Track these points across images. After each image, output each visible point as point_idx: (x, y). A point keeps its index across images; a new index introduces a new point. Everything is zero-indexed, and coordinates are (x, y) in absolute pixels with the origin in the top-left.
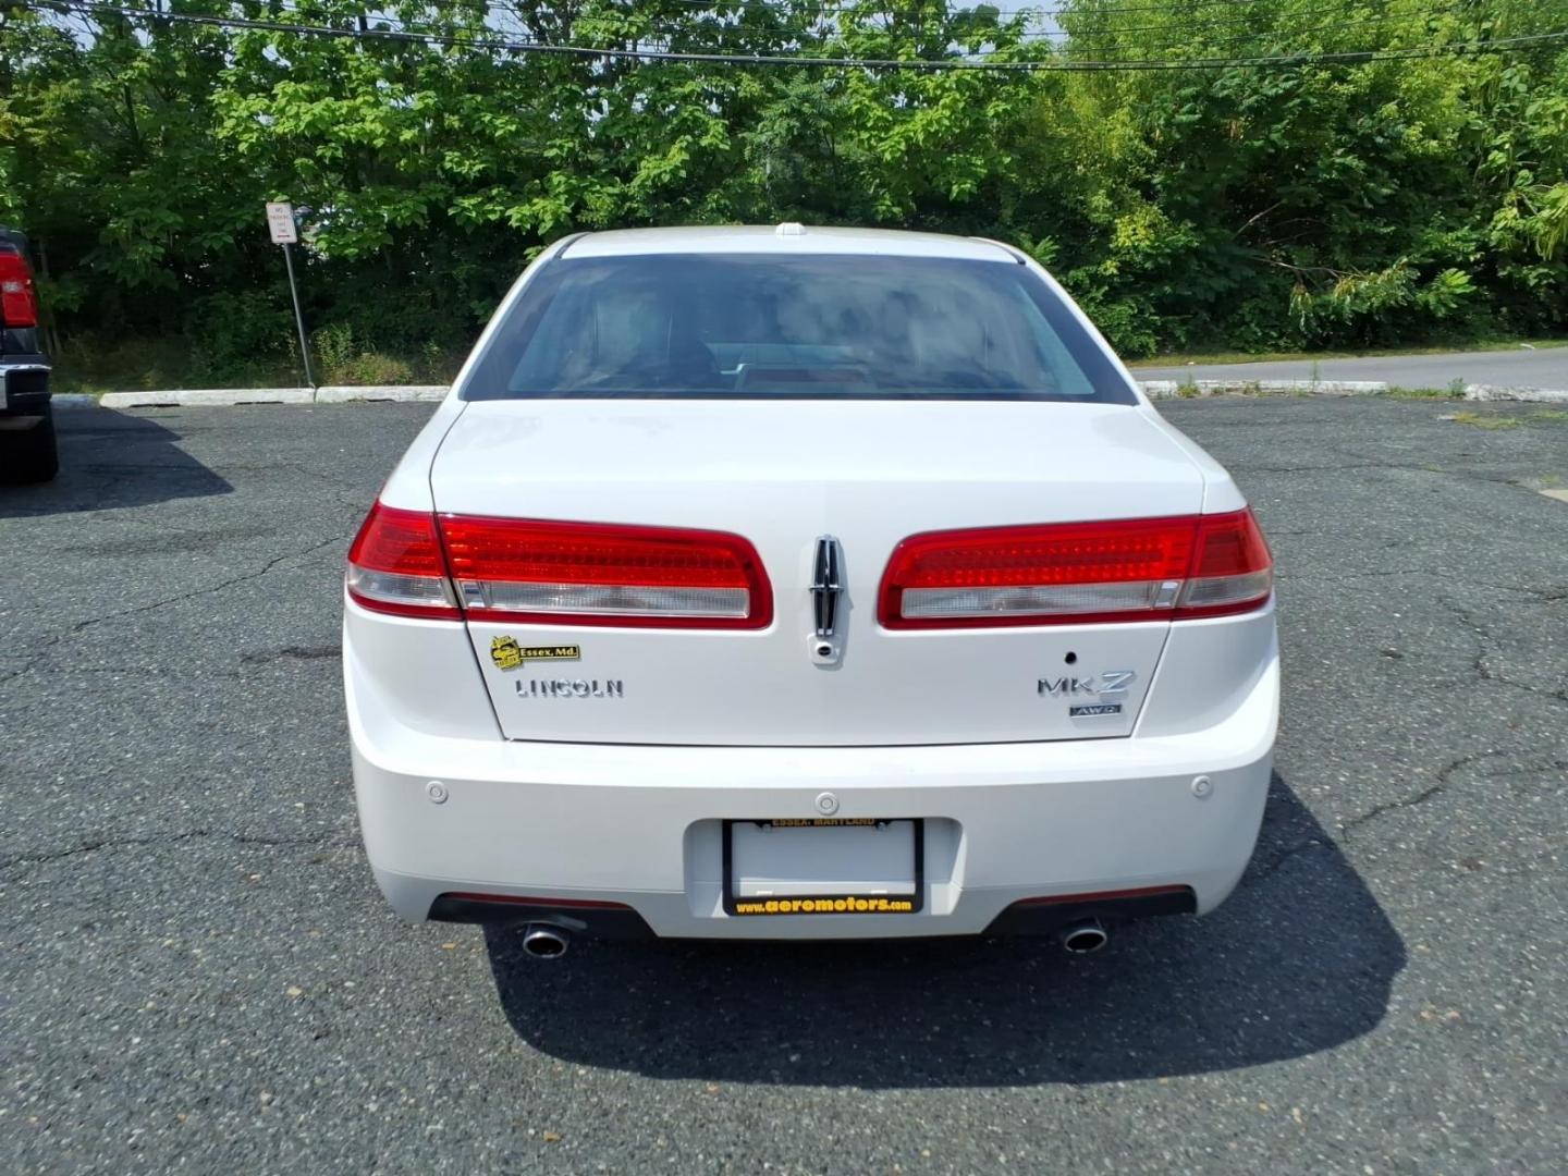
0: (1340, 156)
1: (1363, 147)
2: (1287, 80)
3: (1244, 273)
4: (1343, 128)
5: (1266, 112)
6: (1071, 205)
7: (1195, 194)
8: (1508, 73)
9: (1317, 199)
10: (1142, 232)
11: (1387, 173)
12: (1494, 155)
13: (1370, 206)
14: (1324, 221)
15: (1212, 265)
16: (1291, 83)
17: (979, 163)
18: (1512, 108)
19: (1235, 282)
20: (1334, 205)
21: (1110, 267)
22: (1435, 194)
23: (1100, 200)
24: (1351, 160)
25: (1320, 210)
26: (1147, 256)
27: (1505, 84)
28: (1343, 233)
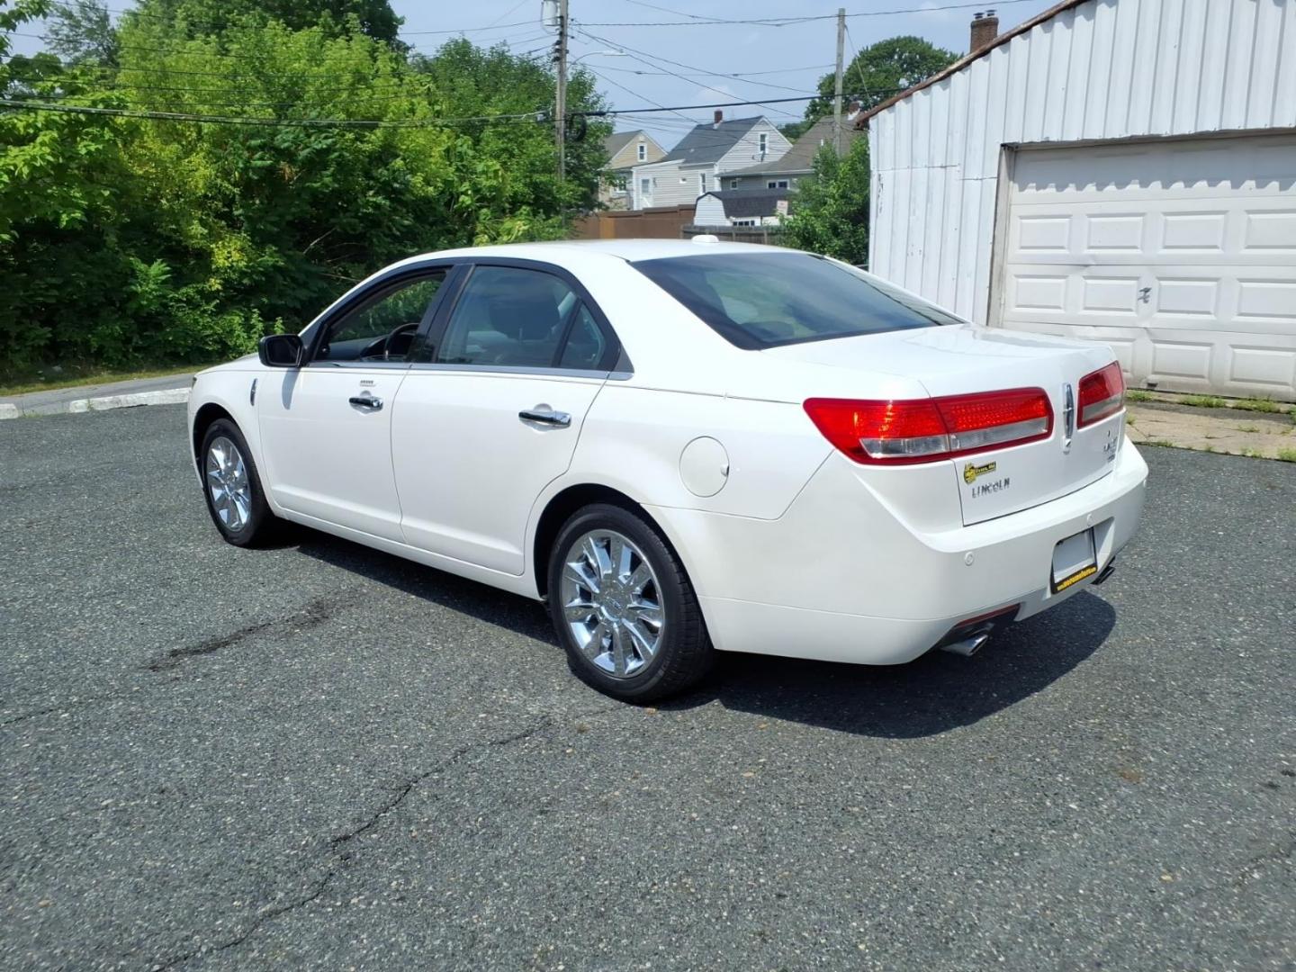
0: (373, 196)
1: (385, 189)
2: (326, 138)
3: (320, 285)
4: (368, 175)
5: (317, 162)
6: (167, 233)
7: (273, 223)
8: (459, 142)
9: (360, 228)
10: (236, 256)
11: (404, 210)
12: (462, 198)
13: (398, 233)
14: (367, 244)
15: (294, 280)
16: (330, 140)
17: (78, 195)
18: (463, 166)
19: (315, 292)
20: (373, 232)
21: (215, 284)
22: (432, 225)
23: (197, 229)
24: (380, 199)
25: (362, 237)
26: (243, 274)
27: (459, 149)
28: (382, 253)
